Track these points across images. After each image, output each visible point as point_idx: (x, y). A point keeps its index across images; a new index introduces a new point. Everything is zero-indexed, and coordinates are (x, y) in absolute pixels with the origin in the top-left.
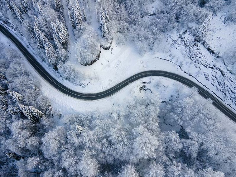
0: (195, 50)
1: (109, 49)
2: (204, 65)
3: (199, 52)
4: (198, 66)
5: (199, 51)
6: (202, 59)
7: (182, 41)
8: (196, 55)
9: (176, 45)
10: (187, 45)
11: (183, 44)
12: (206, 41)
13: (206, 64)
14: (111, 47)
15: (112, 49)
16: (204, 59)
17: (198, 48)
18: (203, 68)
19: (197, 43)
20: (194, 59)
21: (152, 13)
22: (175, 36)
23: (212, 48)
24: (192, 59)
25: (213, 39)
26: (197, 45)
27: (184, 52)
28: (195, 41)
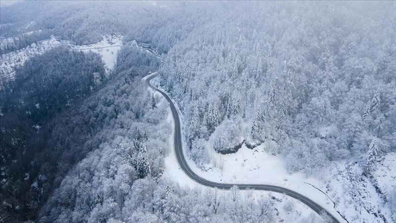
0: (360, 186)
1: (252, 149)
2: (367, 208)
3: (364, 190)
4: (358, 208)
5: (365, 188)
6: (366, 201)
7: (348, 173)
8: (360, 193)
9: (340, 177)
10: (353, 178)
11: (348, 178)
12: (374, 175)
13: (369, 207)
14: (255, 148)
15: (256, 151)
16: (368, 200)
17: (365, 184)
18: (364, 212)
19: (364, 178)
20: (356, 197)
21: (324, 136)
22: (342, 166)
23: (380, 186)
24: (354, 197)
25: (384, 176)
26: (364, 180)
27: (346, 187)
28: (362, 175)
